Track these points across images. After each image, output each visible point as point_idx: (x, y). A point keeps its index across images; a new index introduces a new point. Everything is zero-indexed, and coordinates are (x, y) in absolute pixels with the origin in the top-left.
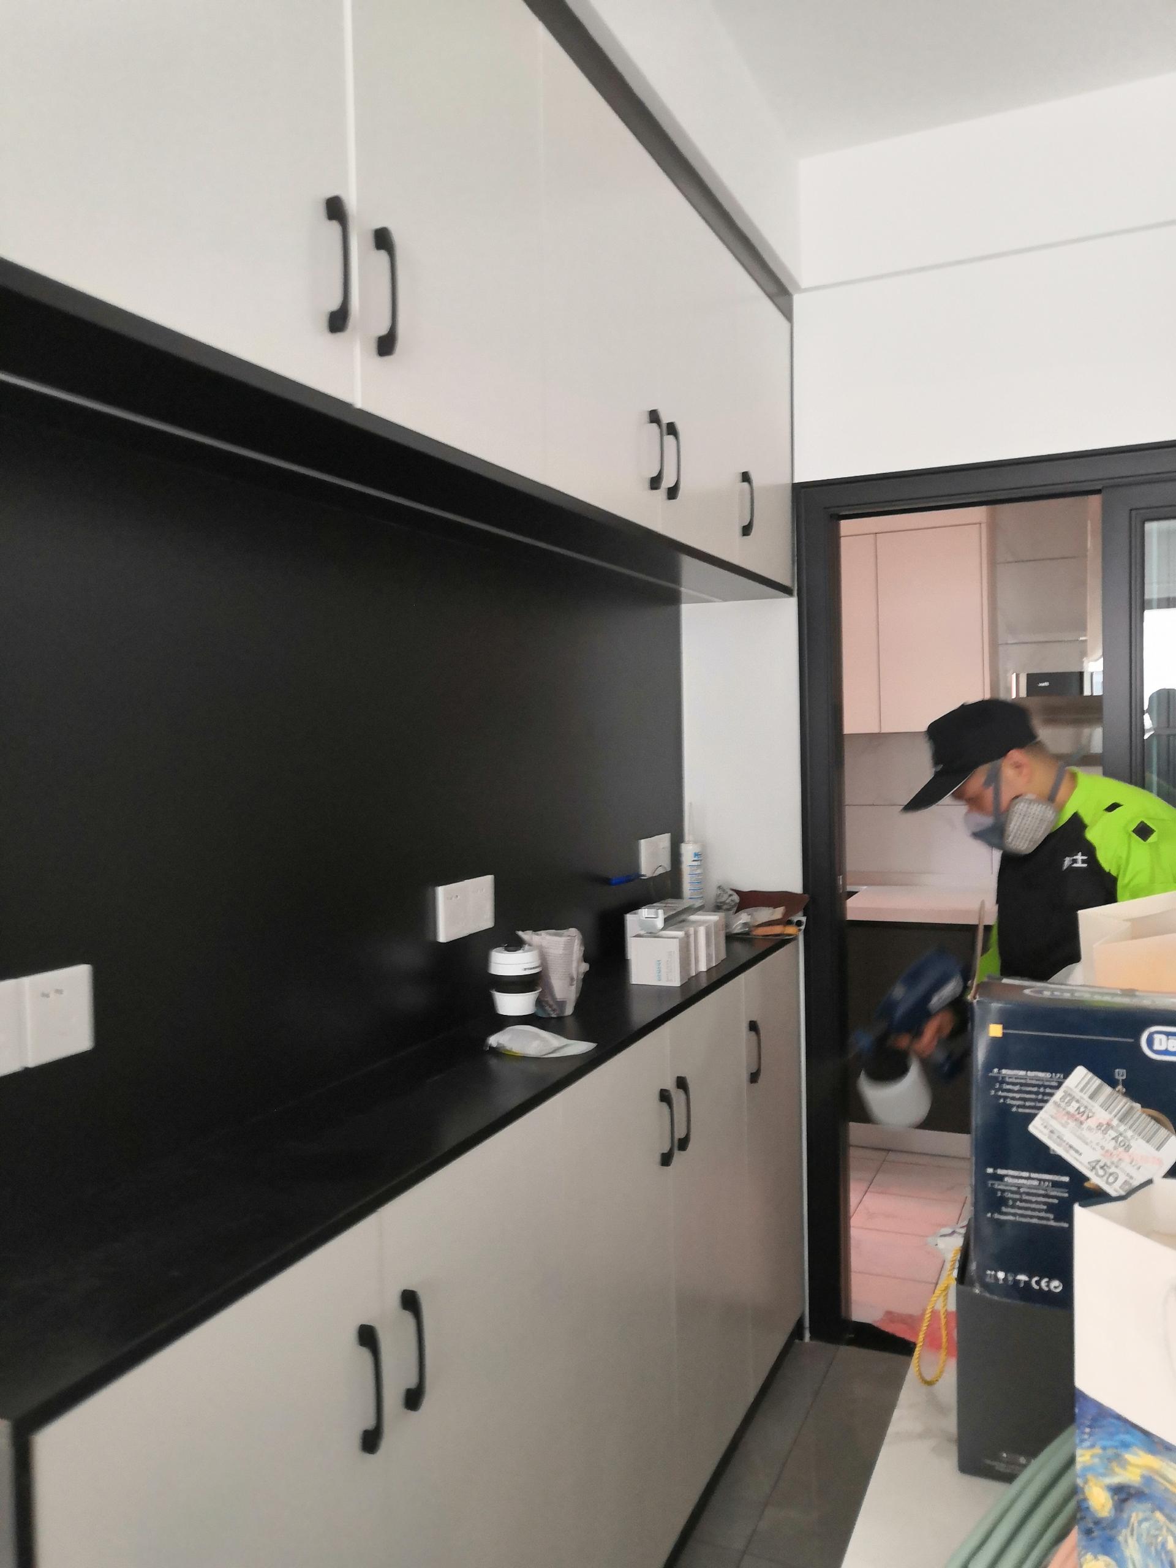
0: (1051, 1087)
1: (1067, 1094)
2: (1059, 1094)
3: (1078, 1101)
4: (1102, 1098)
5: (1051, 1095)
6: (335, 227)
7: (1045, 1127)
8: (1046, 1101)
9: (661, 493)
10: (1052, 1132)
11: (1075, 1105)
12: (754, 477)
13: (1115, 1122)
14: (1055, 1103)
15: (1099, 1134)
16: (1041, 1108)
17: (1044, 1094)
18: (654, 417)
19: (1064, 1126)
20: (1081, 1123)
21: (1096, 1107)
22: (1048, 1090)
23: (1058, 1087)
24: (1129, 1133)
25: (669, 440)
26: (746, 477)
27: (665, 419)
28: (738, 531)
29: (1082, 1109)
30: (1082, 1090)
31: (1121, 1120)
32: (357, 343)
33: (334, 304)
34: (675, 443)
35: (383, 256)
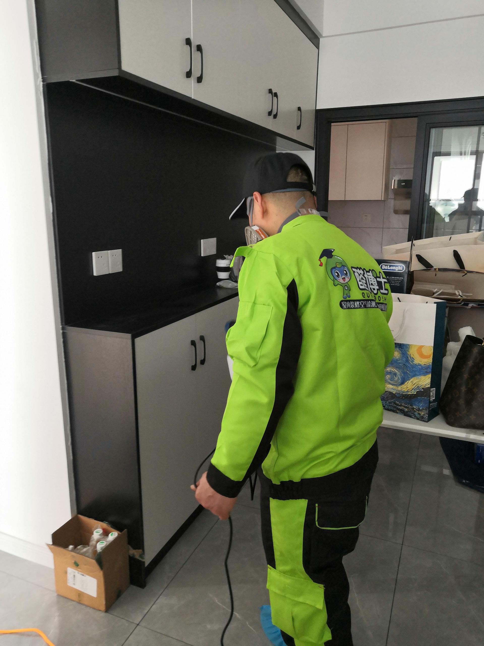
6: (188, 47)
9: (272, 117)
12: (302, 109)
18: (270, 91)
25: (275, 99)
26: (299, 109)
27: (274, 91)
28: (296, 128)
32: (193, 80)
33: (188, 70)
34: (277, 99)
35: (199, 53)
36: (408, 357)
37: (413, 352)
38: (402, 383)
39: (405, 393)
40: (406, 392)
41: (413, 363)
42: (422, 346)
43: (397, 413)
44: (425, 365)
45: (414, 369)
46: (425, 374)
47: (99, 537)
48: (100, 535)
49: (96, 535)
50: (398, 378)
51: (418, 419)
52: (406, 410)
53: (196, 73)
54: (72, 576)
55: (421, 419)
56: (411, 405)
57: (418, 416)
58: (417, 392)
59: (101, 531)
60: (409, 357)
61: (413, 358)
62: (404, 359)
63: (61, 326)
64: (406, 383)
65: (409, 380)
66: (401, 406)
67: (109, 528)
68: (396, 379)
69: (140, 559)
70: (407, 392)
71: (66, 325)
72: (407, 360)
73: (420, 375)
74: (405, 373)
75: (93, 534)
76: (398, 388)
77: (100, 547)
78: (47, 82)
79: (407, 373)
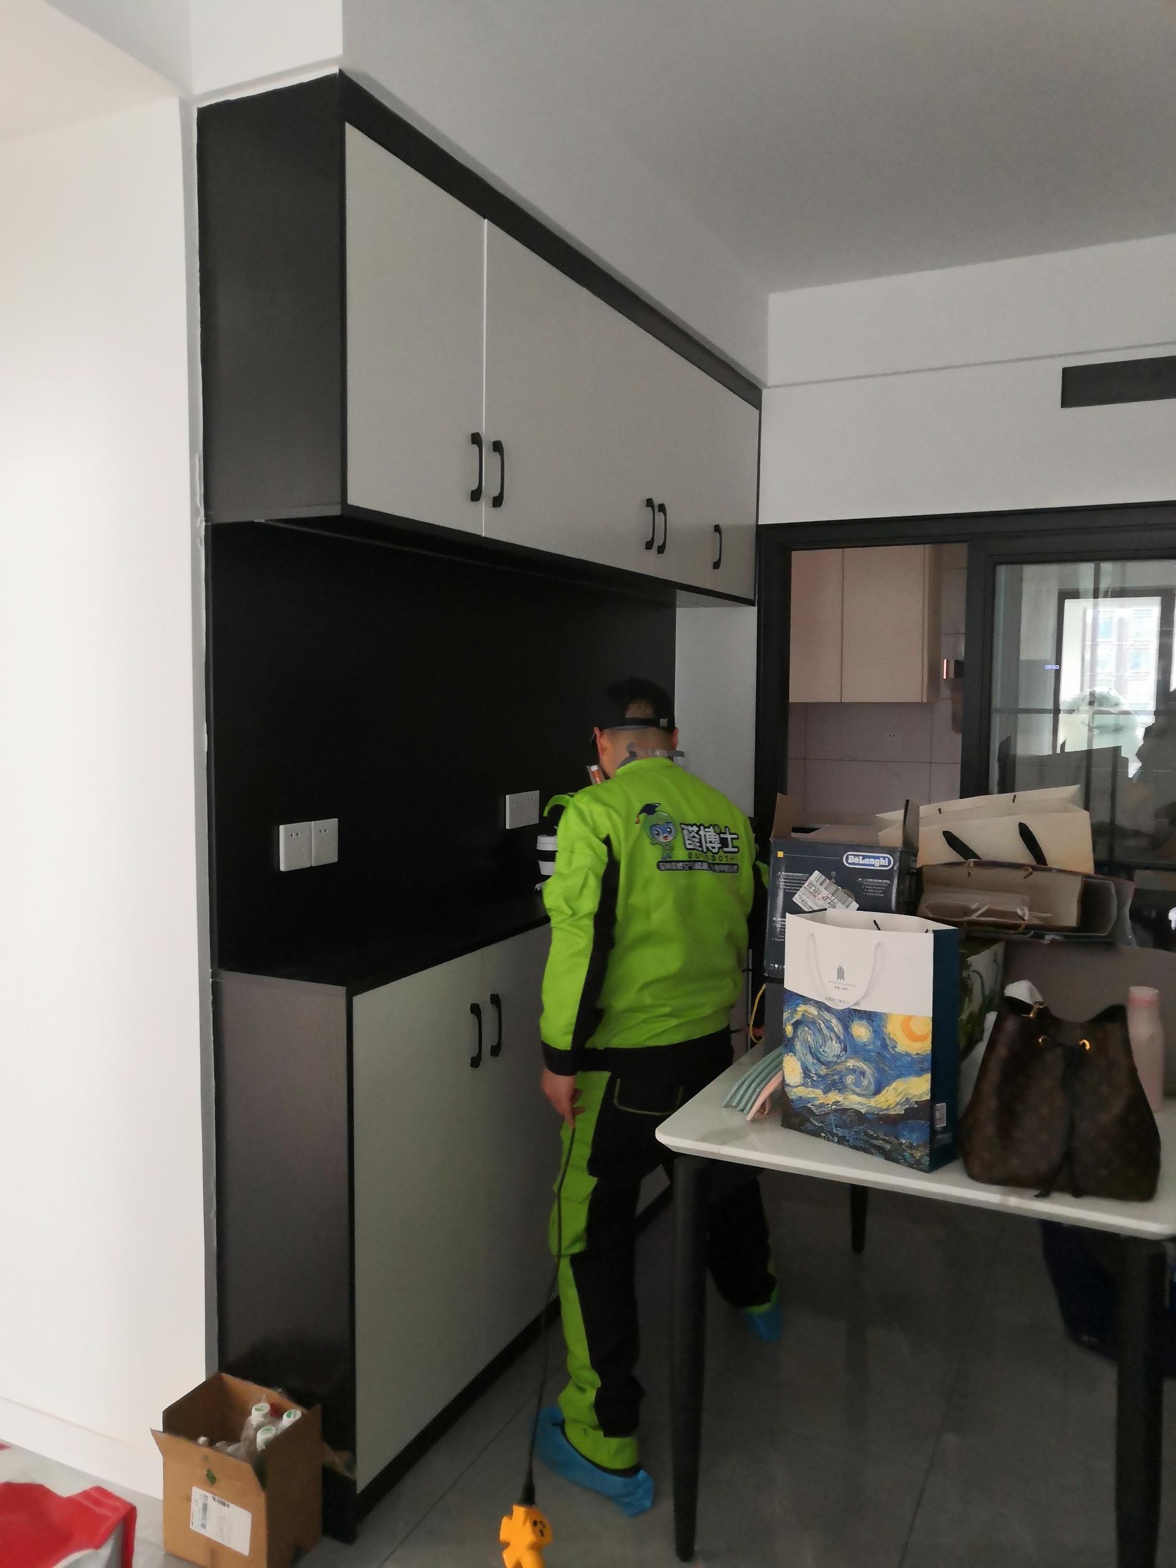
0: (804, 880)
1: (810, 883)
2: (807, 884)
3: (815, 887)
4: (824, 885)
5: (804, 884)
6: (476, 448)
7: (800, 898)
8: (801, 887)
9: (653, 551)
10: (803, 901)
11: (814, 888)
12: (723, 527)
13: (830, 896)
14: (805, 887)
15: (823, 902)
16: (798, 890)
17: (800, 883)
18: (649, 503)
19: (808, 898)
20: (815, 896)
21: (822, 889)
22: (802, 882)
23: (806, 881)
24: (836, 900)
25: (660, 516)
26: (717, 528)
27: (657, 502)
28: (710, 566)
29: (816, 890)
30: (817, 882)
31: (832, 895)
32: (484, 504)
33: (475, 487)
34: (664, 516)
35: (497, 455)
36: (885, 1039)
37: (894, 1029)
38: (877, 1092)
39: (884, 1112)
40: (885, 1110)
41: (894, 1051)
42: (910, 1018)
43: (871, 1153)
44: (917, 1054)
45: (898, 1063)
46: (920, 1073)
47: (263, 1419)
48: (265, 1416)
49: (257, 1415)
50: (869, 1081)
51: (911, 1166)
52: (888, 1147)
53: (491, 490)
54: (201, 1506)
55: (916, 1165)
56: (897, 1138)
57: (912, 1161)
58: (905, 1110)
59: (266, 1407)
60: (887, 1038)
61: (893, 1040)
62: (879, 1043)
63: (211, 970)
64: (884, 1092)
65: (889, 1084)
66: (877, 1138)
67: (284, 1401)
68: (865, 1082)
69: (346, 1473)
70: (888, 1109)
71: (219, 968)
72: (885, 1046)
73: (910, 1074)
74: (879, 1070)
75: (250, 1414)
76: (870, 1101)
77: (262, 1438)
78: (214, 522)
79: (884, 1070)
